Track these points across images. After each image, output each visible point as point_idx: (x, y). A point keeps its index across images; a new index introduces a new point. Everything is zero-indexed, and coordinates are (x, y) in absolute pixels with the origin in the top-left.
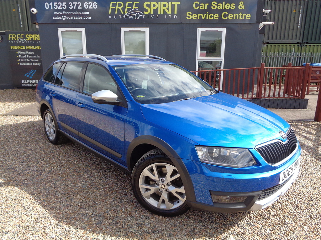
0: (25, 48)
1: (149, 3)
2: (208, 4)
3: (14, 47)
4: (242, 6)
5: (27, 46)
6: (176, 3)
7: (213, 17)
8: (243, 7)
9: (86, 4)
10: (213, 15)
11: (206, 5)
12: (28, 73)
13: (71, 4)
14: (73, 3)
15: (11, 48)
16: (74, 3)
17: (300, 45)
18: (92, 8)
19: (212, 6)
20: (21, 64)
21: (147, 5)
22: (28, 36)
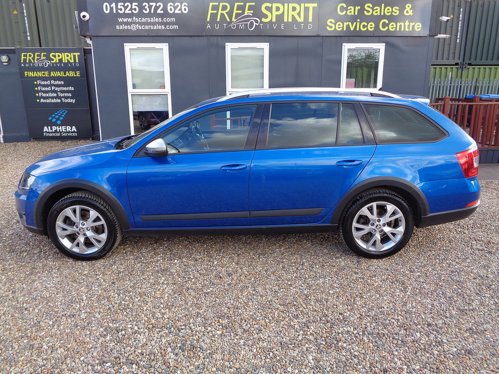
0: (50, 74)
1: (270, 5)
2: (359, 7)
3: (31, 74)
4: (409, 11)
5: (52, 72)
6: (311, 6)
7: (367, 26)
8: (411, 13)
9: (171, 5)
10: (366, 24)
11: (357, 8)
12: (54, 116)
13: (145, 5)
14: (149, 4)
15: (26, 74)
16: (151, 4)
17: (460, 67)
18: (180, 12)
19: (366, 10)
20: (42, 100)
21: (267, 8)
22: (53, 56)
